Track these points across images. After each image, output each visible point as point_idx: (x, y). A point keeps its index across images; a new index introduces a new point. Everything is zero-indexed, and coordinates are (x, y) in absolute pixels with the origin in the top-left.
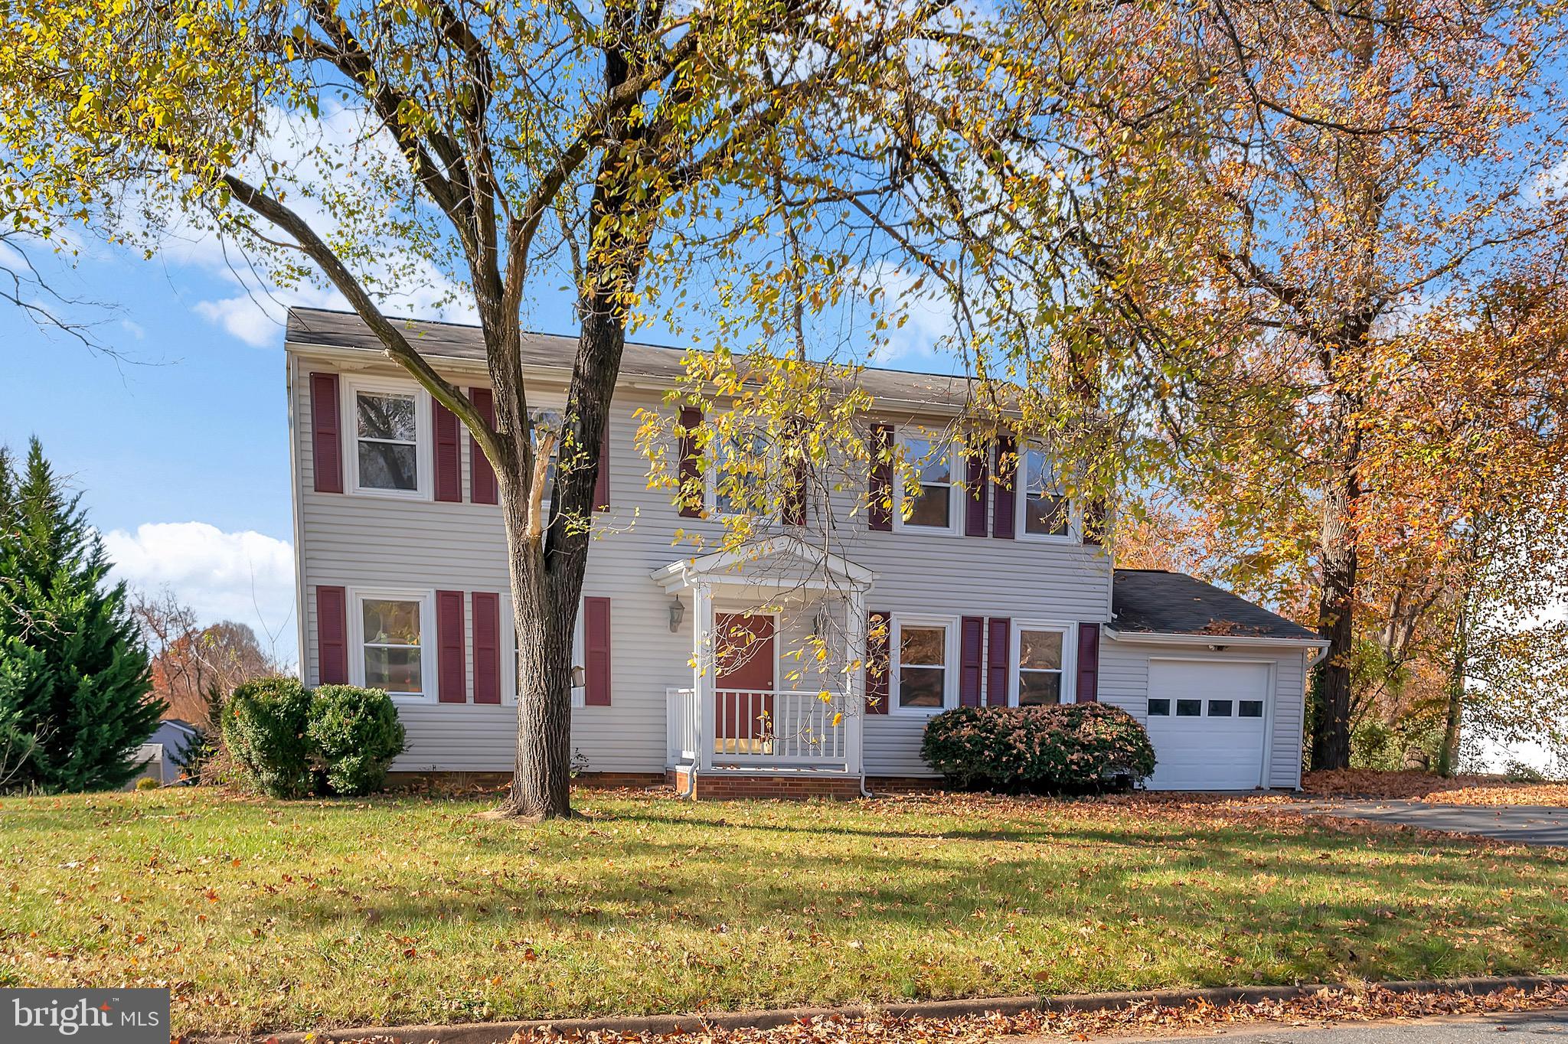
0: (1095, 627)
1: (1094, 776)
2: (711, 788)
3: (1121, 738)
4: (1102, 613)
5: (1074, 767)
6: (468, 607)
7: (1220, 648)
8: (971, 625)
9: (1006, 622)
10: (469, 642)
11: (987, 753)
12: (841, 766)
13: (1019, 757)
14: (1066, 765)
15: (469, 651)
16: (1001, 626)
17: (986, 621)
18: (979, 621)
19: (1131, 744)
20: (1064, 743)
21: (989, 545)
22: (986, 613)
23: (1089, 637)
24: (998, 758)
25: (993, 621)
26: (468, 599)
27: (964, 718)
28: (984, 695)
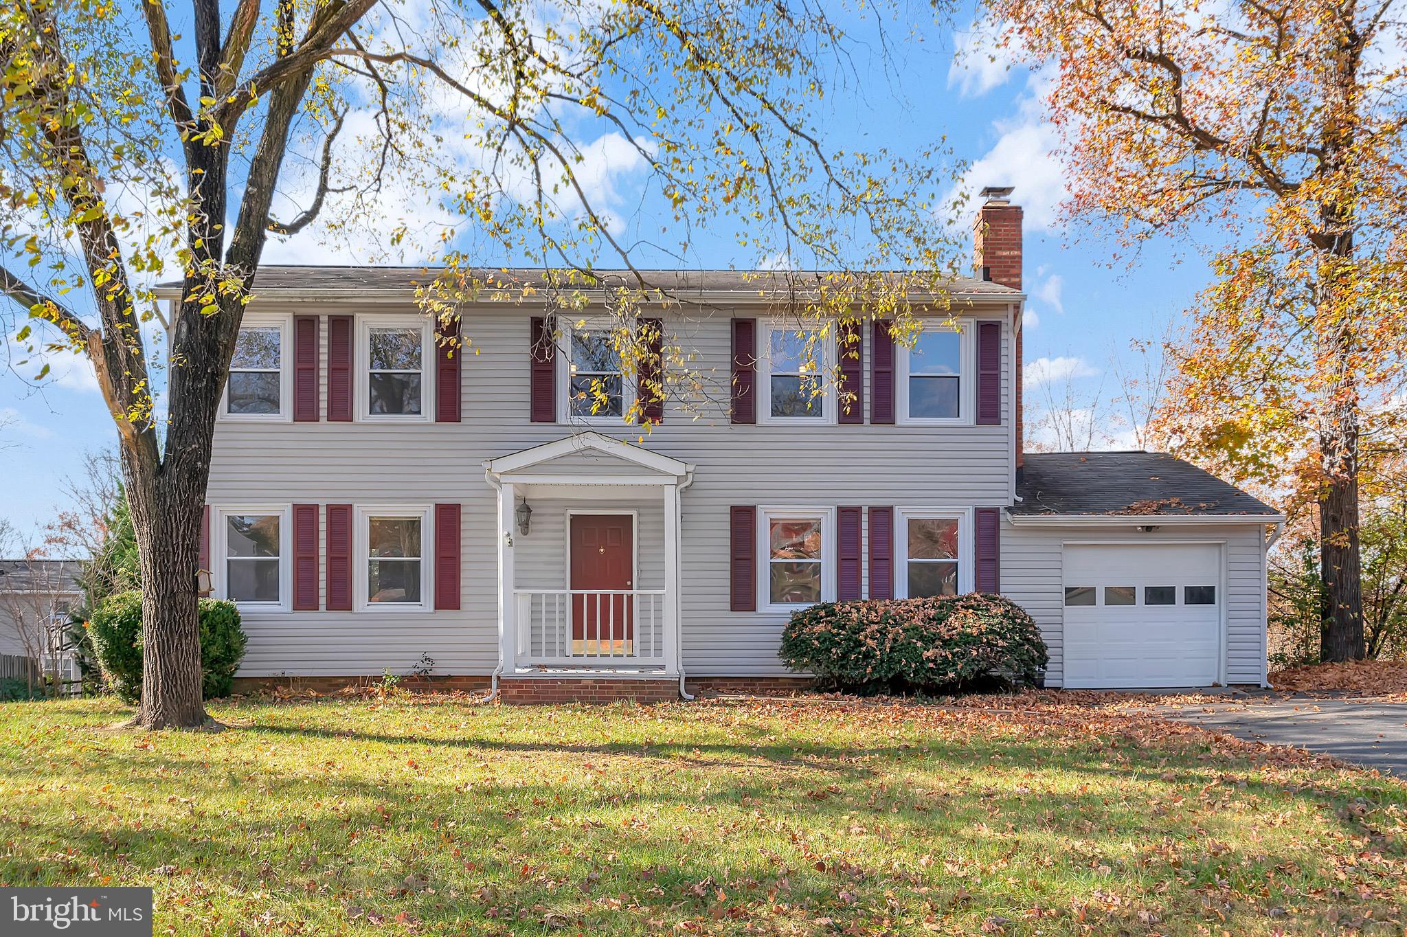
0: (995, 512)
1: (951, 675)
2: (514, 692)
3: (992, 632)
4: (1004, 494)
5: (931, 665)
6: (323, 519)
7: (1148, 529)
8: (847, 517)
9: (888, 512)
10: (323, 552)
11: (834, 650)
12: (662, 667)
13: (867, 656)
14: (922, 663)
15: (323, 560)
16: (882, 517)
17: (865, 510)
18: (857, 511)
19: (1003, 638)
20: (922, 638)
21: (867, 433)
22: (865, 500)
23: (988, 521)
24: (844, 656)
25: (873, 511)
26: (323, 511)
27: (823, 613)
28: (865, 589)
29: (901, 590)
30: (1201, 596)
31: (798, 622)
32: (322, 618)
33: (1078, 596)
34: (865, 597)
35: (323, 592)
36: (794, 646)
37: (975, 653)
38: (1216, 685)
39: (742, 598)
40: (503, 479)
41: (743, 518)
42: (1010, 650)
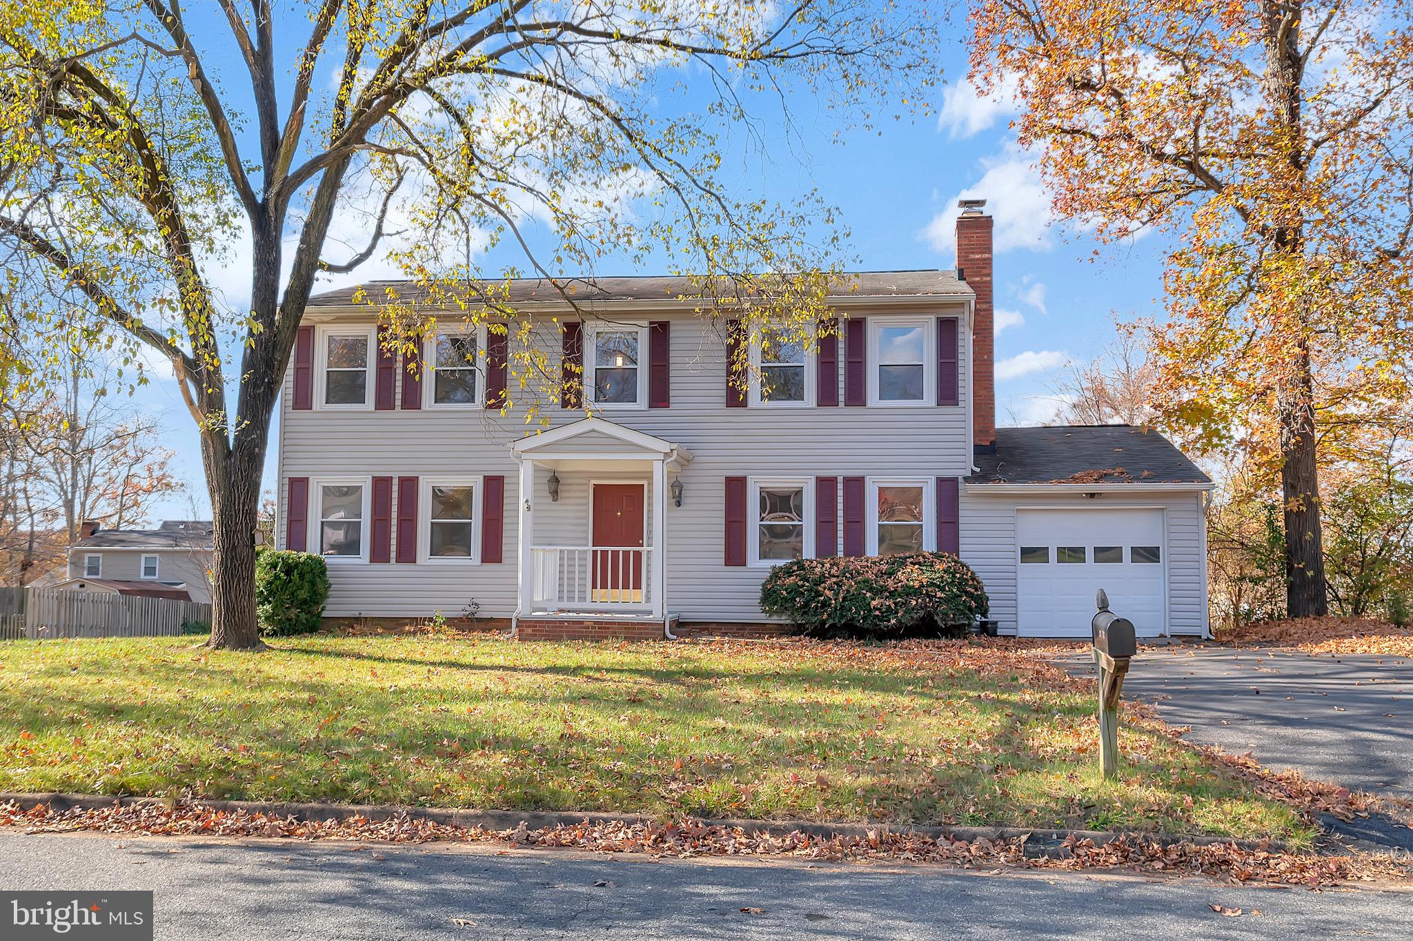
0: (954, 481)
1: (893, 621)
2: (530, 631)
3: (933, 584)
4: (963, 464)
5: (877, 613)
6: (395, 488)
7: (1092, 495)
8: (825, 486)
9: (860, 481)
10: (394, 515)
11: (798, 599)
12: (650, 613)
13: (825, 604)
14: (870, 611)
15: (394, 522)
16: (855, 485)
17: (840, 479)
18: (833, 480)
19: (942, 589)
20: (871, 589)
21: (842, 414)
22: (840, 472)
23: (948, 490)
24: (806, 604)
25: (847, 480)
26: (395, 482)
27: (795, 568)
28: (840, 547)
29: (872, 549)
30: (1148, 554)
31: (776, 574)
32: (393, 569)
33: (1032, 554)
34: (840, 554)
35: (393, 548)
36: (770, 596)
37: (914, 603)
38: (1162, 636)
39: (735, 555)
40: (524, 456)
41: (735, 488)
42: (947, 600)
